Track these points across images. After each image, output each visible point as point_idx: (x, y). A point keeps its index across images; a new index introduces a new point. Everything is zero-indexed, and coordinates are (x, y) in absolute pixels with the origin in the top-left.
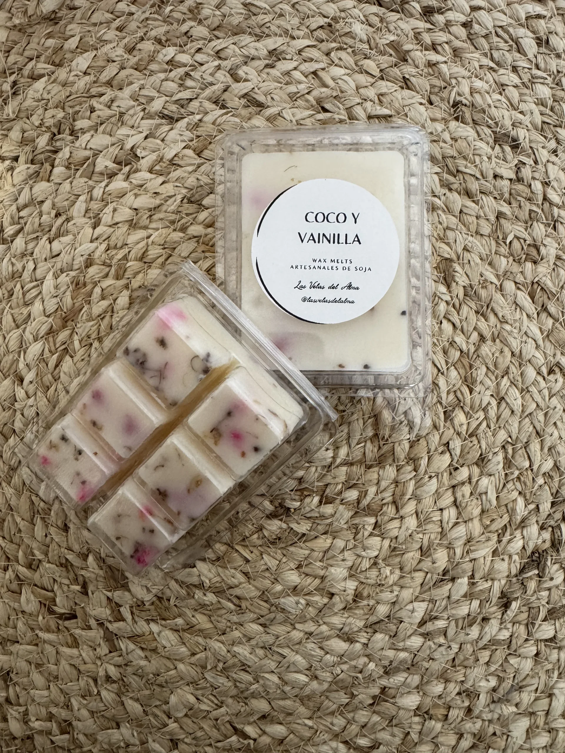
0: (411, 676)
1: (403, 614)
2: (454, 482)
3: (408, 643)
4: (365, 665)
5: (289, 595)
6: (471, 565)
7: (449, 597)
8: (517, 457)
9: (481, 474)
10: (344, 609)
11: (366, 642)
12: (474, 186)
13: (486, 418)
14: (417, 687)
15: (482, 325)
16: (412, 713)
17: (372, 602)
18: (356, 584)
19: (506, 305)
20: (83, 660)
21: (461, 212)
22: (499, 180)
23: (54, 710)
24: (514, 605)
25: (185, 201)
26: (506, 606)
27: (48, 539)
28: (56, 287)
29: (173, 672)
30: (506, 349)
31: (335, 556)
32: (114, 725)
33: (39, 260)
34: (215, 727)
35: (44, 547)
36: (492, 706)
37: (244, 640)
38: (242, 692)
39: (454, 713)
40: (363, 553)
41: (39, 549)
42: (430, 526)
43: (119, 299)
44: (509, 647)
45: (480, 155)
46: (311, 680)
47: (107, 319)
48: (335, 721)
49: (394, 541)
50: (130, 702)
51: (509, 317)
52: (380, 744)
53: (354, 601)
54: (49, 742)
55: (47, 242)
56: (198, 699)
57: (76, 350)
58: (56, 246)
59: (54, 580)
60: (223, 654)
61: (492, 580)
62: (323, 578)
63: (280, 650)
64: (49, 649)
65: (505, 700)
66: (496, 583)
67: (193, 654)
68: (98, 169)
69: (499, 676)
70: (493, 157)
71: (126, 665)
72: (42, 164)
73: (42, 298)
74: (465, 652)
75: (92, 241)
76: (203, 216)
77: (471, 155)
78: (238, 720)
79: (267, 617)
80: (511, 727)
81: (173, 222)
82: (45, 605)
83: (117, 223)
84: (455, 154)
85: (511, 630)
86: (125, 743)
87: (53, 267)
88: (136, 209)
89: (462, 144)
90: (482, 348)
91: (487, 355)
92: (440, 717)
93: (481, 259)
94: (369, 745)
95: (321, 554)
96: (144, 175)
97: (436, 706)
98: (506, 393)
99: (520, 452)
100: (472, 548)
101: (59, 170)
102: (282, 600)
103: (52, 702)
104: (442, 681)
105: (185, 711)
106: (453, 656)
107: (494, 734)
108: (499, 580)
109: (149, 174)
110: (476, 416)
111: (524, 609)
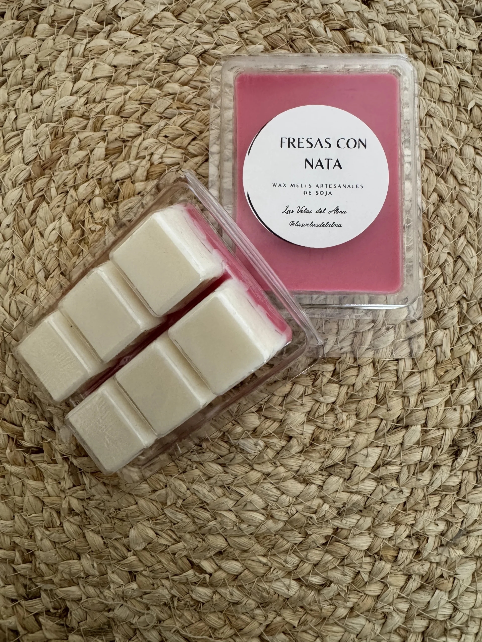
0: (363, 518)
1: (359, 459)
2: (411, 334)
3: (361, 486)
4: (319, 506)
5: (248, 437)
6: (424, 413)
7: (402, 444)
8: (471, 312)
9: (437, 327)
10: (301, 452)
11: (321, 484)
12: (438, 56)
13: (442, 274)
14: (369, 529)
15: (442, 186)
16: (363, 554)
17: (328, 446)
18: (313, 428)
19: (466, 169)
20: (48, 492)
21: (425, 79)
22: (462, 51)
23: (17, 540)
24: (465, 454)
25: (163, 59)
26: (457, 454)
27: (18, 376)
28: (36, 137)
29: (134, 507)
30: (464, 210)
31: (294, 401)
32: (75, 556)
33: (21, 110)
34: (173, 561)
35: (14, 383)
36: (440, 550)
37: (203, 478)
38: (200, 528)
39: (403, 555)
40: (321, 399)
41: (10, 385)
42: (386, 375)
43: (96, 149)
44: (458, 493)
45: (444, 27)
46: (267, 519)
47: (84, 168)
48: (289, 559)
49: (351, 388)
50: (91, 534)
51: (467, 179)
52: (331, 582)
53: (311, 444)
54: (12, 571)
55: (29, 93)
56: (157, 534)
57: (53, 197)
58: (37, 98)
59: (23, 415)
60: (183, 490)
61: (444, 428)
62: (282, 422)
63: (238, 490)
64: (15, 481)
65: (452, 544)
66: (448, 432)
67: (154, 491)
68: (79, 27)
69: (447, 521)
70: (457, 28)
71: (89, 499)
72: (27, 20)
73: (22, 147)
74: (416, 496)
75: (71, 95)
76: (178, 74)
77: (436, 26)
78: (195, 555)
79: (226, 457)
80: (458, 571)
81: (150, 79)
82: (13, 439)
83: (96, 79)
84: (421, 25)
85: (460, 477)
86: (85, 573)
87: (33, 118)
88: (115, 66)
89: (428, 15)
90: (441, 208)
91: (446, 214)
92: (390, 558)
93: (443, 125)
94: (321, 583)
95: (281, 399)
96: (125, 34)
97: (386, 547)
98: (463, 252)
99: (475, 308)
100: (425, 397)
101: (43, 27)
102: (241, 441)
103: (16, 531)
104: (393, 524)
105: (143, 545)
106: (404, 500)
107: (442, 576)
108: (451, 429)
109: (129, 33)
110: (433, 273)
111: (474, 457)
